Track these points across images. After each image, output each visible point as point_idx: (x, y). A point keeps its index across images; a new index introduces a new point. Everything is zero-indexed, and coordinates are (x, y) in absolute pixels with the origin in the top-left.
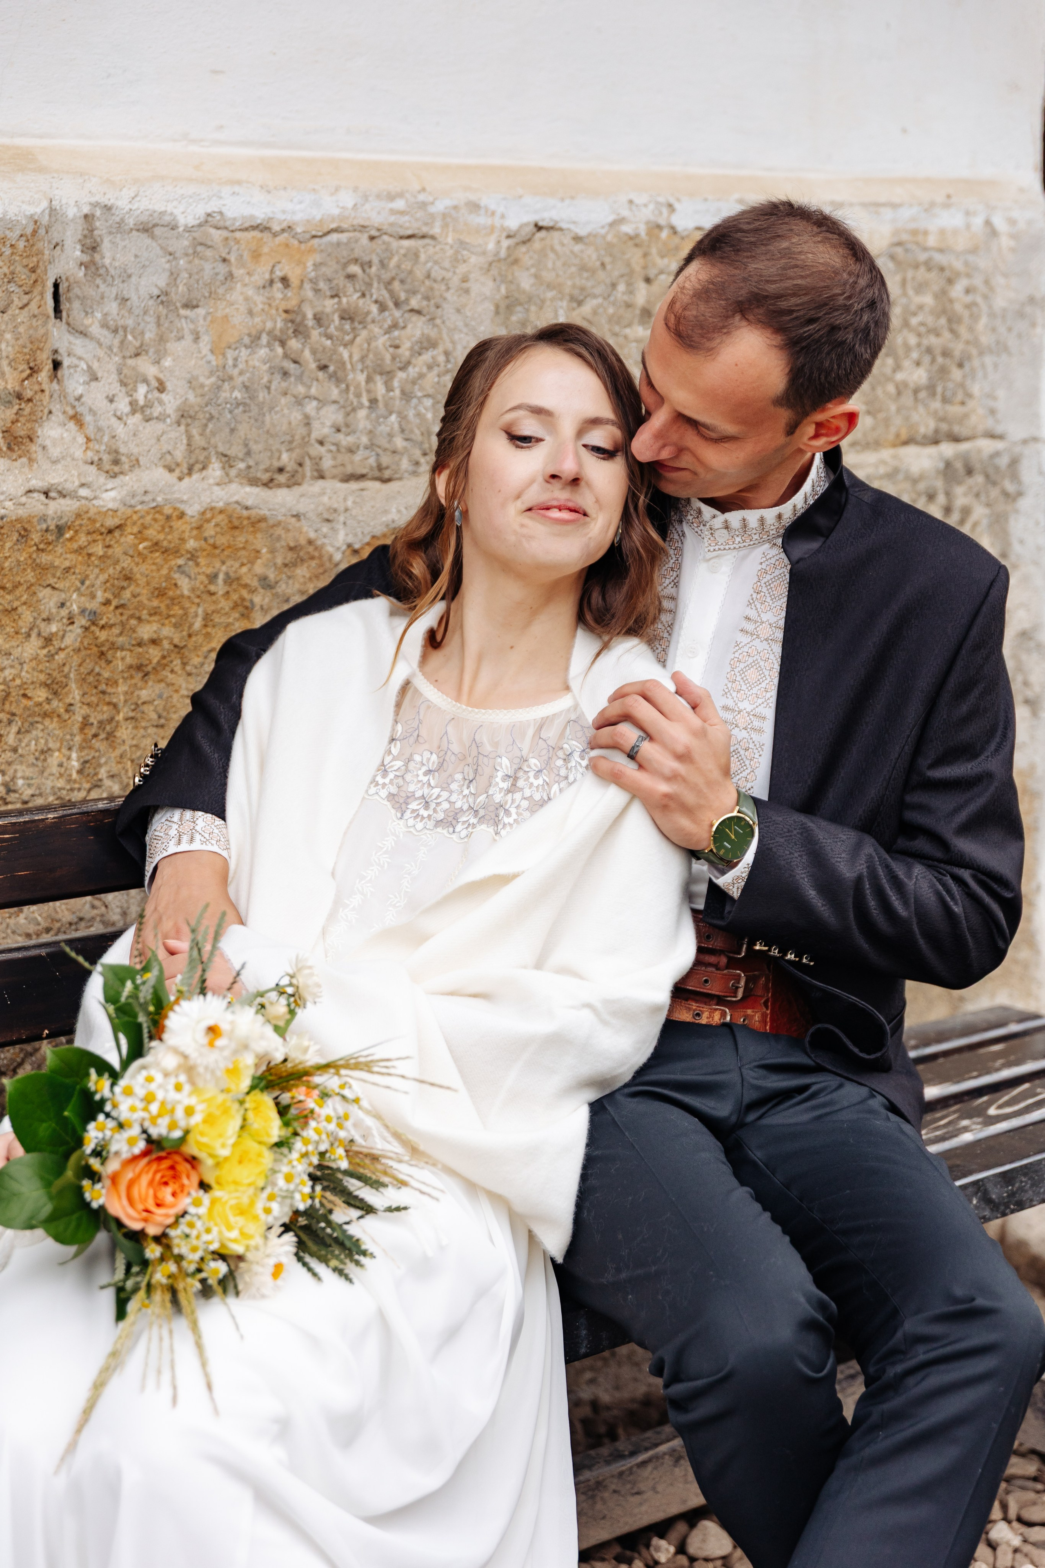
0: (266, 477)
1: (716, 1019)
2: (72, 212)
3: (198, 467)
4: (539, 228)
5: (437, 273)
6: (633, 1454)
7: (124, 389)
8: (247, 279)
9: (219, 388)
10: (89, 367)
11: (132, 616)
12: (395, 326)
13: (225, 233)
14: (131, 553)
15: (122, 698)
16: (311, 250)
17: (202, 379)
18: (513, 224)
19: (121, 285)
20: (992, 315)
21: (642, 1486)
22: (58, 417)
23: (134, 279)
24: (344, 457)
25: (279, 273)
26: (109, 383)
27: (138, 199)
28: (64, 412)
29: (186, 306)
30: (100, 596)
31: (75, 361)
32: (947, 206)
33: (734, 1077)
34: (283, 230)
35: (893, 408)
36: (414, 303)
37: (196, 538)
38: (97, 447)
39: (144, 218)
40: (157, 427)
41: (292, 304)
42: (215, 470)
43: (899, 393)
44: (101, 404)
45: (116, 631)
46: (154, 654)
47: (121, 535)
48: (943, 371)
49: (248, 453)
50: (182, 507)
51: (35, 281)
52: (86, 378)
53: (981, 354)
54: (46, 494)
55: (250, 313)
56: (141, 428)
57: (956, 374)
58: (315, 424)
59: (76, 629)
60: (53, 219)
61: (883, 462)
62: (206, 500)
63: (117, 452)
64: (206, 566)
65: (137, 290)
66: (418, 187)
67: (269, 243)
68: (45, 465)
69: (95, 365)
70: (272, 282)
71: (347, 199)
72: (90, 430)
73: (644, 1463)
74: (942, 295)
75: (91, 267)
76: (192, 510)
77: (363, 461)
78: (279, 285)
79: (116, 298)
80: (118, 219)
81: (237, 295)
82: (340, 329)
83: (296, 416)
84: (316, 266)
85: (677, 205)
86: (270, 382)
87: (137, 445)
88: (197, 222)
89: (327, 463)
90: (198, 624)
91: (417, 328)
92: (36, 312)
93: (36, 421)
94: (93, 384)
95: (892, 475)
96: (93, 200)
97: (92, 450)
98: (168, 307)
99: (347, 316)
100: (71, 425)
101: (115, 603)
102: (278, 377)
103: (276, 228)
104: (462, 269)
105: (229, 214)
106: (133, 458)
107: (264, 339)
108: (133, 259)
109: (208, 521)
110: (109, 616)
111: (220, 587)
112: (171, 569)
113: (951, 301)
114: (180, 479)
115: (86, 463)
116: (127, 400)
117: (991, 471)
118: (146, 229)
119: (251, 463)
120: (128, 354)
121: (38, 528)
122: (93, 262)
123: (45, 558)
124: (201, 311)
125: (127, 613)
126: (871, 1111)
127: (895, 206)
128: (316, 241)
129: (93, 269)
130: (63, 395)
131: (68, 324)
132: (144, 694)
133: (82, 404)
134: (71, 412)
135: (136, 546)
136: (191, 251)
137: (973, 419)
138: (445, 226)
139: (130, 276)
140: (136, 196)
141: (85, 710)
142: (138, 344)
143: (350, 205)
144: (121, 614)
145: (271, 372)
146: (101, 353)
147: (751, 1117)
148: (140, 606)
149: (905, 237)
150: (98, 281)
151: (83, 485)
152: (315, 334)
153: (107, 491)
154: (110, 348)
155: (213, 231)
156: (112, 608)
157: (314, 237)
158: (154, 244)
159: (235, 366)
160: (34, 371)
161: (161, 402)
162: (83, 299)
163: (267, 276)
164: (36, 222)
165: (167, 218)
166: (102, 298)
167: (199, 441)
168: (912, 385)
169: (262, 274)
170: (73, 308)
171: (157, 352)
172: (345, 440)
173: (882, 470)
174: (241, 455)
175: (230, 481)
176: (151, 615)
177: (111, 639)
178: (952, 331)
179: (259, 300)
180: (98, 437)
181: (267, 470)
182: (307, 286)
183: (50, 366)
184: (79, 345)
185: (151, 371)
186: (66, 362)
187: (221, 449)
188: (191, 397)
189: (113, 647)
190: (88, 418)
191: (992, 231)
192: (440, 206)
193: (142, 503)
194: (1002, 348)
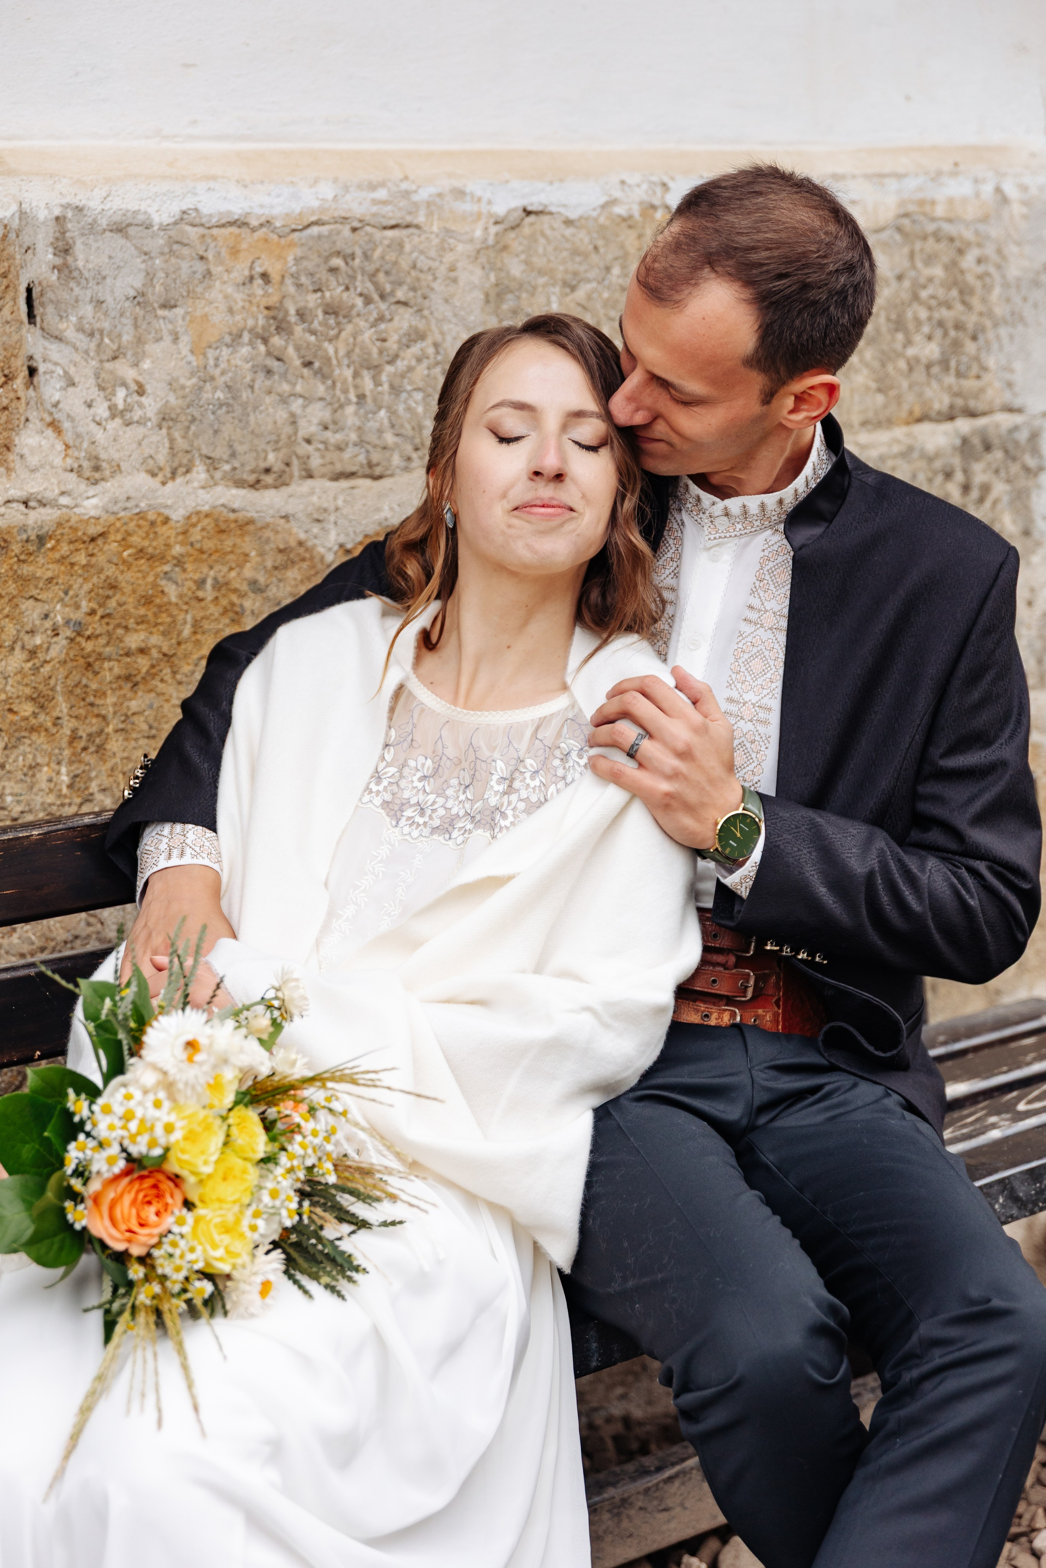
0: (252, 478)
1: (726, 1019)
2: (42, 215)
3: (182, 470)
4: (528, 213)
5: (423, 262)
6: (659, 1469)
7: (102, 394)
8: (225, 277)
9: (201, 389)
10: (66, 373)
11: (118, 626)
12: (381, 319)
13: (201, 230)
14: (115, 560)
15: (111, 709)
16: (292, 245)
17: (183, 381)
18: (500, 209)
19: (95, 287)
20: (1006, 285)
21: (669, 1502)
22: (35, 424)
23: (108, 281)
24: (332, 455)
25: (258, 269)
26: (87, 388)
27: (110, 198)
28: (42, 420)
29: (164, 306)
30: (85, 606)
31: (51, 367)
32: (954, 174)
33: (744, 1079)
34: (262, 225)
35: (905, 384)
36: (400, 294)
37: (182, 543)
38: (76, 454)
39: (117, 218)
40: (138, 431)
41: (273, 300)
42: (200, 473)
43: (911, 369)
44: (79, 409)
45: (102, 641)
46: (143, 663)
47: (104, 543)
48: (956, 345)
49: (233, 455)
50: (166, 512)
51: (7, 287)
52: (63, 384)
53: (996, 325)
54: (26, 503)
55: (231, 311)
56: (121, 433)
57: (970, 347)
58: (302, 423)
59: (61, 642)
60: (24, 223)
61: (897, 441)
62: (191, 504)
63: (97, 458)
64: (193, 571)
65: (112, 292)
66: (400, 176)
67: (248, 239)
68: (24, 474)
69: (72, 370)
70: (251, 278)
71: (327, 191)
72: (69, 437)
73: (670, 1479)
74: (952, 266)
75: (65, 270)
76: (177, 515)
77: (352, 458)
78: (259, 281)
79: (91, 301)
80: (90, 220)
81: (216, 293)
82: (324, 324)
83: (282, 415)
84: (297, 260)
85: (671, 184)
86: (253, 381)
87: (118, 451)
88: (172, 220)
89: (315, 462)
90: (187, 631)
91: (404, 320)
92: (9, 318)
93: (12, 429)
94: (71, 389)
95: (906, 454)
96: (64, 201)
97: (72, 457)
98: (145, 308)
99: (331, 310)
100: (49, 432)
101: (100, 612)
102: (261, 376)
103: (254, 223)
104: (449, 258)
105: (205, 210)
106: (114, 464)
107: (246, 337)
108: (107, 260)
109: (194, 525)
110: (95, 626)
111: (208, 593)
112: (157, 576)
113: (962, 272)
114: (164, 483)
115: (66, 470)
116: (106, 404)
117: (1010, 446)
118: (120, 229)
119: (236, 464)
120: (105, 358)
121: (19, 538)
122: (66, 265)
123: (26, 570)
124: (179, 311)
125: (113, 622)
126: (886, 1111)
127: (899, 176)
128: (296, 235)
129: (66, 272)
130: (40, 402)
131: (42, 329)
132: (134, 705)
133: (60, 410)
134: (48, 419)
135: (120, 554)
136: (166, 250)
137: (990, 393)
138: (430, 214)
139: (104, 278)
140: (108, 196)
141: (73, 723)
142: (115, 347)
143: (330, 196)
144: (108, 624)
145: (255, 370)
146: (77, 357)
147: (762, 1120)
148: (127, 615)
149: (911, 208)
150: (72, 284)
151: (63, 493)
152: (298, 330)
153: (88, 498)
154: (87, 352)
155: (189, 229)
156: (97, 618)
157: (294, 230)
158: (129, 244)
159: (216, 366)
160: (8, 378)
161: (141, 406)
162: (57, 303)
163: (247, 273)
164: (6, 226)
165: (141, 217)
166: (77, 301)
167: (182, 444)
168: (924, 361)
169: (241, 270)
170: (46, 312)
171: (135, 354)
172: (333, 438)
173: (896, 449)
174: (225, 457)
175: (216, 484)
176: (138, 624)
177: (98, 650)
178: (964, 303)
179: (239, 297)
180: (77, 444)
181: (253, 471)
182: (289, 281)
183: (26, 372)
184: (54, 350)
185: (130, 374)
186: (42, 368)
187: (205, 451)
188: (172, 399)
189: (101, 657)
190: (66, 425)
191: (1003, 199)
192: (424, 194)
193: (125, 509)
194: (1017, 318)
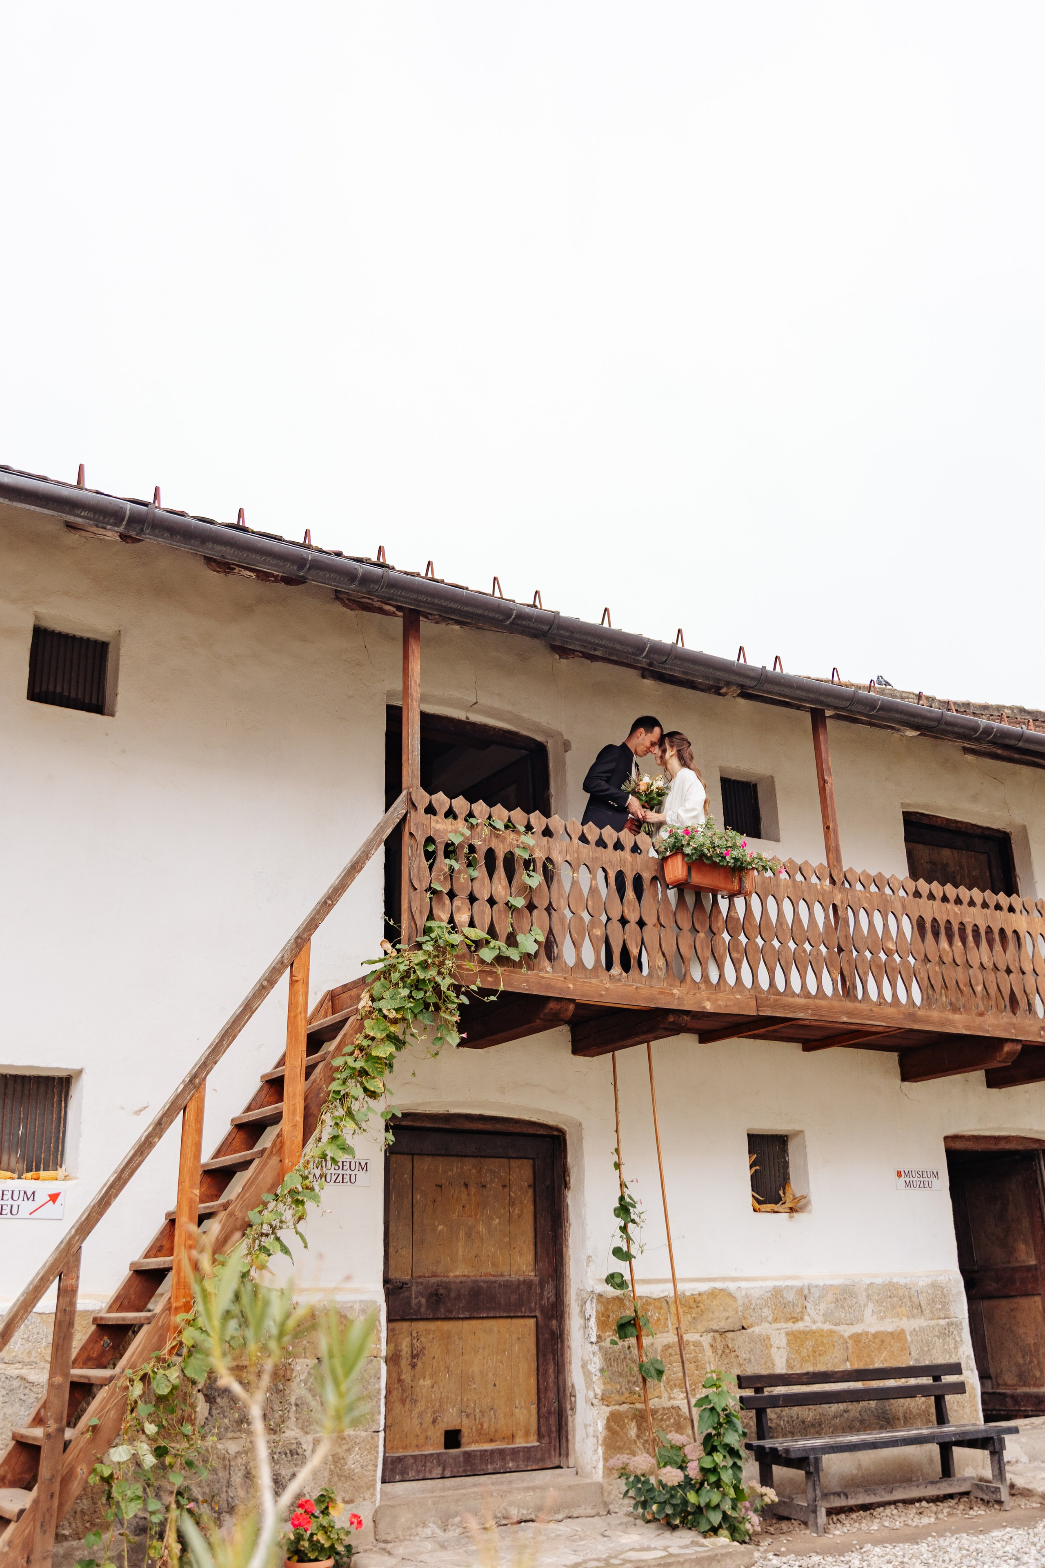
4: (872, 1283)
20: (952, 1295)
43: (936, 1310)
48: (944, 1306)
61: (935, 1322)
74: (942, 1292)
75: (810, 1292)
77: (849, 1322)
91: (855, 1300)
95: (937, 1325)
99: (845, 1299)
113: (944, 1293)
117: (957, 1324)
137: (952, 1315)
178: (945, 1298)
194: (955, 1301)
